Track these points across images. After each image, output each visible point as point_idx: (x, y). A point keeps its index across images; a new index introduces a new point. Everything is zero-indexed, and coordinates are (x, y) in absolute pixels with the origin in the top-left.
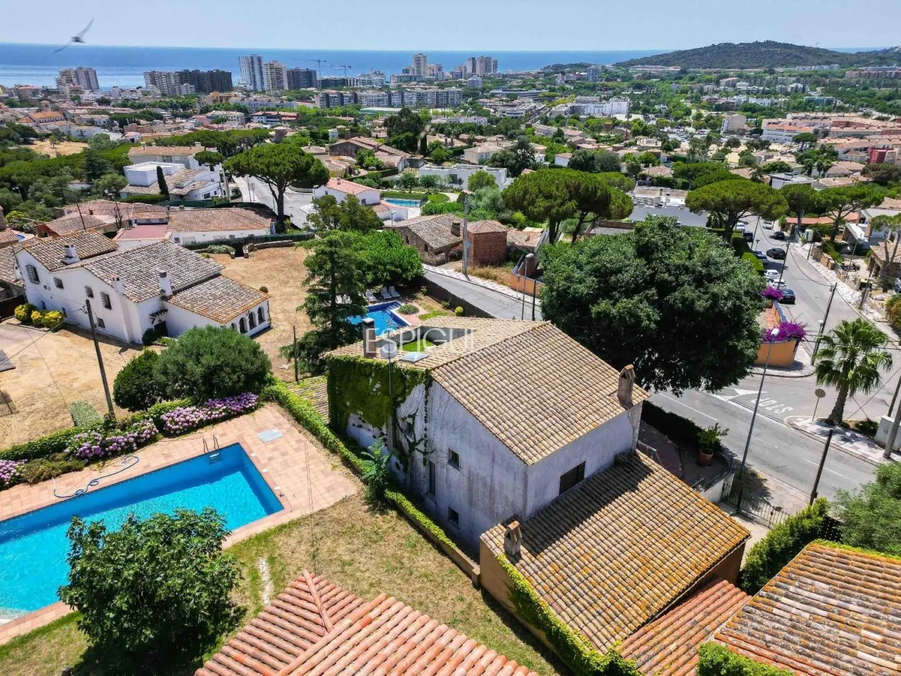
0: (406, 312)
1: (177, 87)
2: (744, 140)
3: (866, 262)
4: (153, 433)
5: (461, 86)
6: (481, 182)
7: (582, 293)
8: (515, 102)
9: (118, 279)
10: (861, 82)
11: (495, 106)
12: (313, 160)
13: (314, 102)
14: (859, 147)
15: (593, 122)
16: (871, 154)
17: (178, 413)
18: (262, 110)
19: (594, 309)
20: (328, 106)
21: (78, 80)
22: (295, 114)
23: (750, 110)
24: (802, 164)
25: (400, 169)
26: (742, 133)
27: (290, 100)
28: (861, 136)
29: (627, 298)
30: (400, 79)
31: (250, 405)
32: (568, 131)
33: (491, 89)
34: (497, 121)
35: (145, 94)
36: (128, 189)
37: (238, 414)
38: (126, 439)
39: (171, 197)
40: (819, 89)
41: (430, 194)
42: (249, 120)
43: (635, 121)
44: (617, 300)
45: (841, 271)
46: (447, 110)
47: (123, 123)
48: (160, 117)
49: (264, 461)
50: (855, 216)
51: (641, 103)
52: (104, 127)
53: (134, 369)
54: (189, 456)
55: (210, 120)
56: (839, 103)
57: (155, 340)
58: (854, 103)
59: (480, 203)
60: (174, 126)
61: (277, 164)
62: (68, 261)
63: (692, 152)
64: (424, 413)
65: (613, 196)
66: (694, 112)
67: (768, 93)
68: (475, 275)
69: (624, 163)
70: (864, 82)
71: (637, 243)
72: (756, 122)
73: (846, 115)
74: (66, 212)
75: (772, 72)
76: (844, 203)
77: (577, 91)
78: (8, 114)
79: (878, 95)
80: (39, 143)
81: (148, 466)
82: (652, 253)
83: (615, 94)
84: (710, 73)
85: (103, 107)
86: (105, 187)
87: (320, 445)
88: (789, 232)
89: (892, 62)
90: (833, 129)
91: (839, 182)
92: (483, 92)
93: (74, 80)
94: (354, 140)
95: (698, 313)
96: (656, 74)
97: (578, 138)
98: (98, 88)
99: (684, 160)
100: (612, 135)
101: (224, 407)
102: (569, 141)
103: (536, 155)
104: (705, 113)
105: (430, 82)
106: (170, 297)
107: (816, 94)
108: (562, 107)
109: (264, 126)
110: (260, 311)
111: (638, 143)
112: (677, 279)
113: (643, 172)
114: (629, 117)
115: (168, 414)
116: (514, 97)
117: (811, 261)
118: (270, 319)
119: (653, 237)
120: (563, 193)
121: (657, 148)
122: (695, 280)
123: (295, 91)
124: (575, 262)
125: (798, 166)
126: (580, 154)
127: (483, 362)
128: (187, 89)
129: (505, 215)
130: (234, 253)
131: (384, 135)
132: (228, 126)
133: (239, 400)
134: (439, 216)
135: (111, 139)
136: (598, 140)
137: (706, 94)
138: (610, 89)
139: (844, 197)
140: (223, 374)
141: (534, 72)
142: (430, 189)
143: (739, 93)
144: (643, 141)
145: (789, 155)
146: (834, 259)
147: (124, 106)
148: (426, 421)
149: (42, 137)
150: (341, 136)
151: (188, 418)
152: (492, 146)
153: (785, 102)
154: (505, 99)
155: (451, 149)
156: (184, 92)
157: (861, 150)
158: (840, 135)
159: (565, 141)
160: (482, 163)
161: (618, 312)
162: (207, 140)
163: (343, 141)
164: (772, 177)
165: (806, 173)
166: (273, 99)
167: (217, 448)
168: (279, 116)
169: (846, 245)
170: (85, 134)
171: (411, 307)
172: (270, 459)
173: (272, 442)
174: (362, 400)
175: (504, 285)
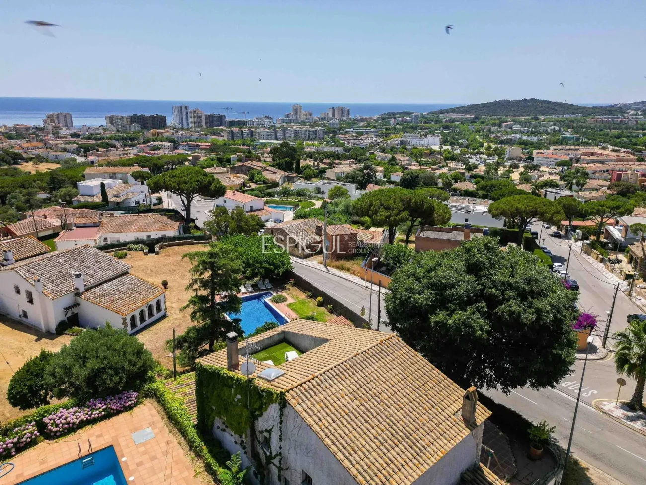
0: (277, 301)
1: (128, 126)
2: (521, 164)
3: (626, 256)
4: (34, 437)
5: (325, 126)
6: (338, 193)
7: (422, 303)
8: (362, 137)
9: (39, 281)
10: (598, 126)
11: (348, 140)
12: (214, 179)
13: (223, 136)
14: (603, 169)
15: (416, 151)
16: (612, 174)
17: (60, 415)
18: (186, 141)
19: (433, 319)
20: (232, 139)
21: (58, 121)
22: (209, 144)
23: (523, 144)
24: (565, 181)
25: (280, 183)
26: (520, 159)
27: (206, 135)
28: (603, 162)
29: (462, 310)
30: (283, 121)
31: (130, 403)
32: (399, 157)
33: (345, 129)
34: (350, 150)
35: (105, 131)
36: (79, 198)
37: (118, 412)
38: (5, 446)
39: (110, 204)
40: (569, 130)
41: (301, 201)
42: (176, 148)
43: (445, 150)
44: (453, 312)
45: (609, 264)
46: (315, 142)
47: (86, 150)
48: (114, 146)
49: (132, 467)
50: (612, 221)
51: (449, 138)
52: (73, 153)
53: (27, 371)
54: (62, 461)
55: (149, 148)
56: (585, 140)
57: (66, 330)
58: (595, 140)
59: (337, 209)
60: (124, 152)
61: (186, 182)
62: (5, 263)
63: (487, 172)
64: (279, 432)
65: (436, 208)
66: (486, 144)
67: (535, 132)
68: (333, 267)
69: (440, 180)
70: (600, 126)
71: (467, 260)
72: (529, 152)
73: (591, 147)
74: (28, 216)
75: (537, 119)
76: (604, 212)
77: (405, 130)
78: (5, 144)
79: (611, 134)
80: (25, 164)
81: (22, 474)
82: (480, 270)
83: (430, 132)
84: (495, 119)
85: (74, 139)
86: (61, 197)
87: (187, 448)
88: (563, 231)
89: (616, 113)
90: (583, 157)
91: (593, 194)
92: (340, 131)
93: (56, 121)
94: (248, 163)
95: (525, 325)
96: (458, 119)
97: (406, 162)
98: (72, 126)
99: (482, 177)
100: (430, 160)
101: (105, 407)
102: (400, 164)
103: (377, 174)
104: (493, 146)
105: (303, 123)
106: (83, 294)
107: (568, 133)
108: (395, 140)
109: (187, 152)
110: (158, 303)
111: (448, 165)
112: (503, 294)
113: (453, 186)
114: (441, 147)
115: (51, 417)
116: (362, 134)
117: (583, 254)
118: (166, 309)
119: (481, 257)
120: (398, 205)
121: (462, 169)
122: (518, 295)
123: (211, 128)
124: (414, 274)
125: (563, 182)
126: (408, 174)
127: (336, 381)
128: (135, 127)
129: (355, 218)
130: (147, 251)
131: (269, 159)
132: (161, 153)
133: (120, 399)
134: (307, 220)
135: (77, 161)
136: (420, 163)
137: (493, 133)
138: (427, 129)
139: (605, 208)
140: (105, 376)
141: (375, 117)
142: (301, 197)
143: (515, 132)
144: (452, 164)
145: (555, 174)
146: (602, 255)
147: (89, 138)
148: (281, 440)
149: (27, 160)
150: (239, 160)
151: (68, 420)
152: (346, 167)
153: (547, 139)
154: (355, 135)
155: (317, 169)
156: (133, 130)
157: (604, 171)
158: (587, 161)
159: (397, 164)
160: (339, 179)
161: (454, 322)
162: (142, 162)
163: (240, 164)
164: (546, 191)
165: (568, 187)
166: (194, 134)
167: (91, 452)
168: (197, 146)
169: (608, 243)
170: (58, 157)
171: (281, 296)
172: (138, 464)
173: (144, 444)
174: (225, 408)
175: (355, 275)
